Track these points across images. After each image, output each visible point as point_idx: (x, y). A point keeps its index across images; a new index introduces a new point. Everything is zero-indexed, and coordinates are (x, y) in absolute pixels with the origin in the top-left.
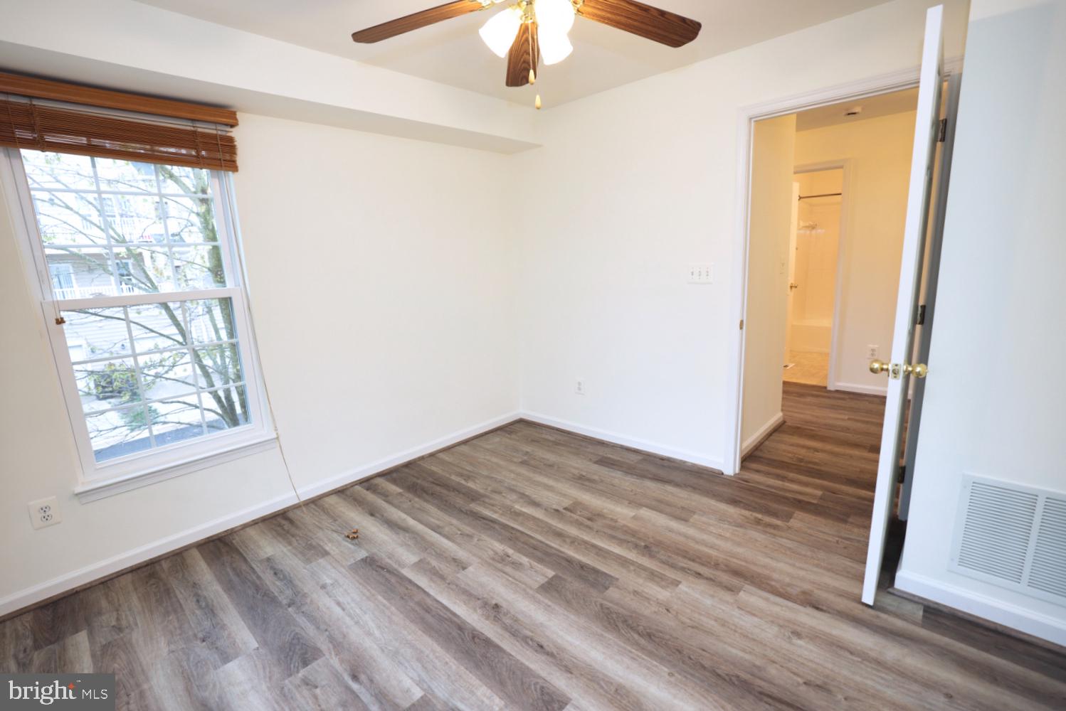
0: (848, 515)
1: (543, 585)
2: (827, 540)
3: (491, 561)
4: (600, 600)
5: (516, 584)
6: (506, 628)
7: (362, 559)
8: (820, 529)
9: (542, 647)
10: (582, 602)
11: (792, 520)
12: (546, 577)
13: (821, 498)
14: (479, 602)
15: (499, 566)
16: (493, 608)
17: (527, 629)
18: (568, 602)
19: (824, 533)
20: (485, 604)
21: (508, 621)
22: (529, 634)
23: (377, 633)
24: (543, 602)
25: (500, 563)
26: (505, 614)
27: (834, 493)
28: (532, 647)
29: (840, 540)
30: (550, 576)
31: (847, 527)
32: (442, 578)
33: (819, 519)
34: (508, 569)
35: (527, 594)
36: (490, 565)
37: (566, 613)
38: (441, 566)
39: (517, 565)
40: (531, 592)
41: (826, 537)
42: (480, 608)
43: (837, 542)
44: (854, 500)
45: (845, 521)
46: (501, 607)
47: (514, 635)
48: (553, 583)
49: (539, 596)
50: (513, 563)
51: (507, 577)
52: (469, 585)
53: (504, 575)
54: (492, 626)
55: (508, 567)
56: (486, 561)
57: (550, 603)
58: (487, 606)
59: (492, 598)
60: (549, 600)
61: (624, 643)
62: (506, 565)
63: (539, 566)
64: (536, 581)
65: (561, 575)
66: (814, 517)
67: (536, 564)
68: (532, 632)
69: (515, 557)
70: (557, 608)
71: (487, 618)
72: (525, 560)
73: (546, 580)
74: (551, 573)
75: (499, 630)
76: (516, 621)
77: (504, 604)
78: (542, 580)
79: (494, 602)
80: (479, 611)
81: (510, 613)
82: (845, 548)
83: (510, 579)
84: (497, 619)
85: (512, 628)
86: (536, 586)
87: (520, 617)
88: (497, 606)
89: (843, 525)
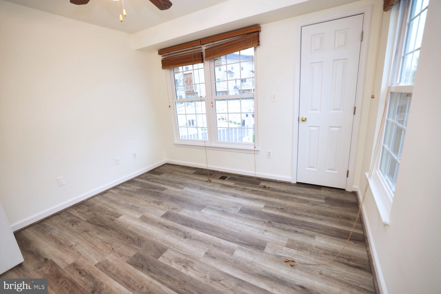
1: (165, 252)
3: (193, 261)
4: (140, 249)
5: (178, 249)
6: (180, 231)
7: (265, 248)
9: (167, 227)
10: (148, 247)
12: (163, 257)
14: (193, 238)
15: (188, 259)
16: (187, 237)
17: (173, 232)
18: (155, 245)
20: (190, 238)
21: (180, 233)
22: (172, 231)
23: (226, 221)
24: (166, 243)
25: (188, 261)
26: (181, 235)
28: (171, 227)
30: (161, 258)
32: (215, 246)
34: (183, 257)
35: (173, 246)
36: (193, 258)
37: (156, 241)
38: (219, 252)
39: (179, 261)
40: (171, 247)
42: (192, 236)
46: (183, 238)
47: (177, 229)
48: (160, 254)
49: (167, 246)
50: (181, 262)
51: (183, 253)
52: (200, 244)
53: (185, 253)
54: (186, 230)
55: (183, 259)
56: (196, 260)
57: (163, 243)
58: (190, 237)
59: (188, 241)
60: (162, 245)
61: (138, 234)
62: (184, 260)
63: (165, 263)
64: (168, 253)
65: (155, 259)
67: (168, 264)
68: (171, 231)
69: (180, 266)
70: (160, 242)
71: (188, 233)
72: (174, 266)
73: (163, 255)
74: (161, 259)
75: (183, 229)
76: (177, 234)
77: (182, 239)
78: (165, 254)
79: (187, 239)
80: (192, 234)
81: (180, 236)
83: (181, 252)
84: (184, 233)
85: (178, 231)
86: (169, 251)
87: (175, 235)
88: (185, 238)
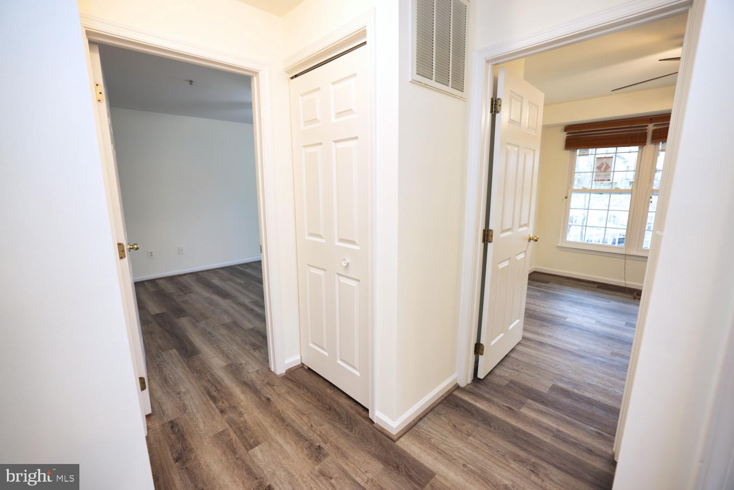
0: (508, 386)
2: (528, 370)
8: (531, 378)
11: (550, 386)
13: (523, 404)
19: (528, 375)
27: (510, 408)
29: (520, 370)
31: (511, 378)
33: (530, 385)
41: (528, 372)
43: (522, 369)
44: (495, 400)
45: (512, 382)
66: (534, 387)
82: (518, 365)
89: (514, 379)
